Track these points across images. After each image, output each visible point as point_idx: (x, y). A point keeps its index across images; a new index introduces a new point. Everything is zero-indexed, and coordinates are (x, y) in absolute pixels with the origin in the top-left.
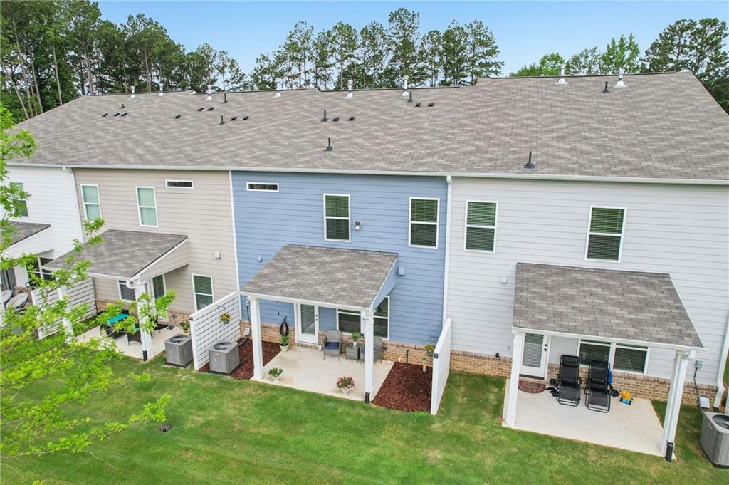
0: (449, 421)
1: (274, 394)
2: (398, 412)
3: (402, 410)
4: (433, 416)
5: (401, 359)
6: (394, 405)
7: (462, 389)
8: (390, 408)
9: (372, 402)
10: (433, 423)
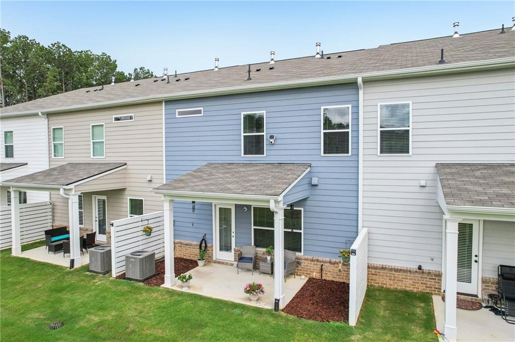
0: (371, 333)
1: (180, 298)
2: (311, 322)
3: (316, 319)
4: (351, 327)
5: (316, 275)
6: (306, 314)
7: (383, 303)
8: (301, 317)
9: (283, 310)
10: (352, 334)
